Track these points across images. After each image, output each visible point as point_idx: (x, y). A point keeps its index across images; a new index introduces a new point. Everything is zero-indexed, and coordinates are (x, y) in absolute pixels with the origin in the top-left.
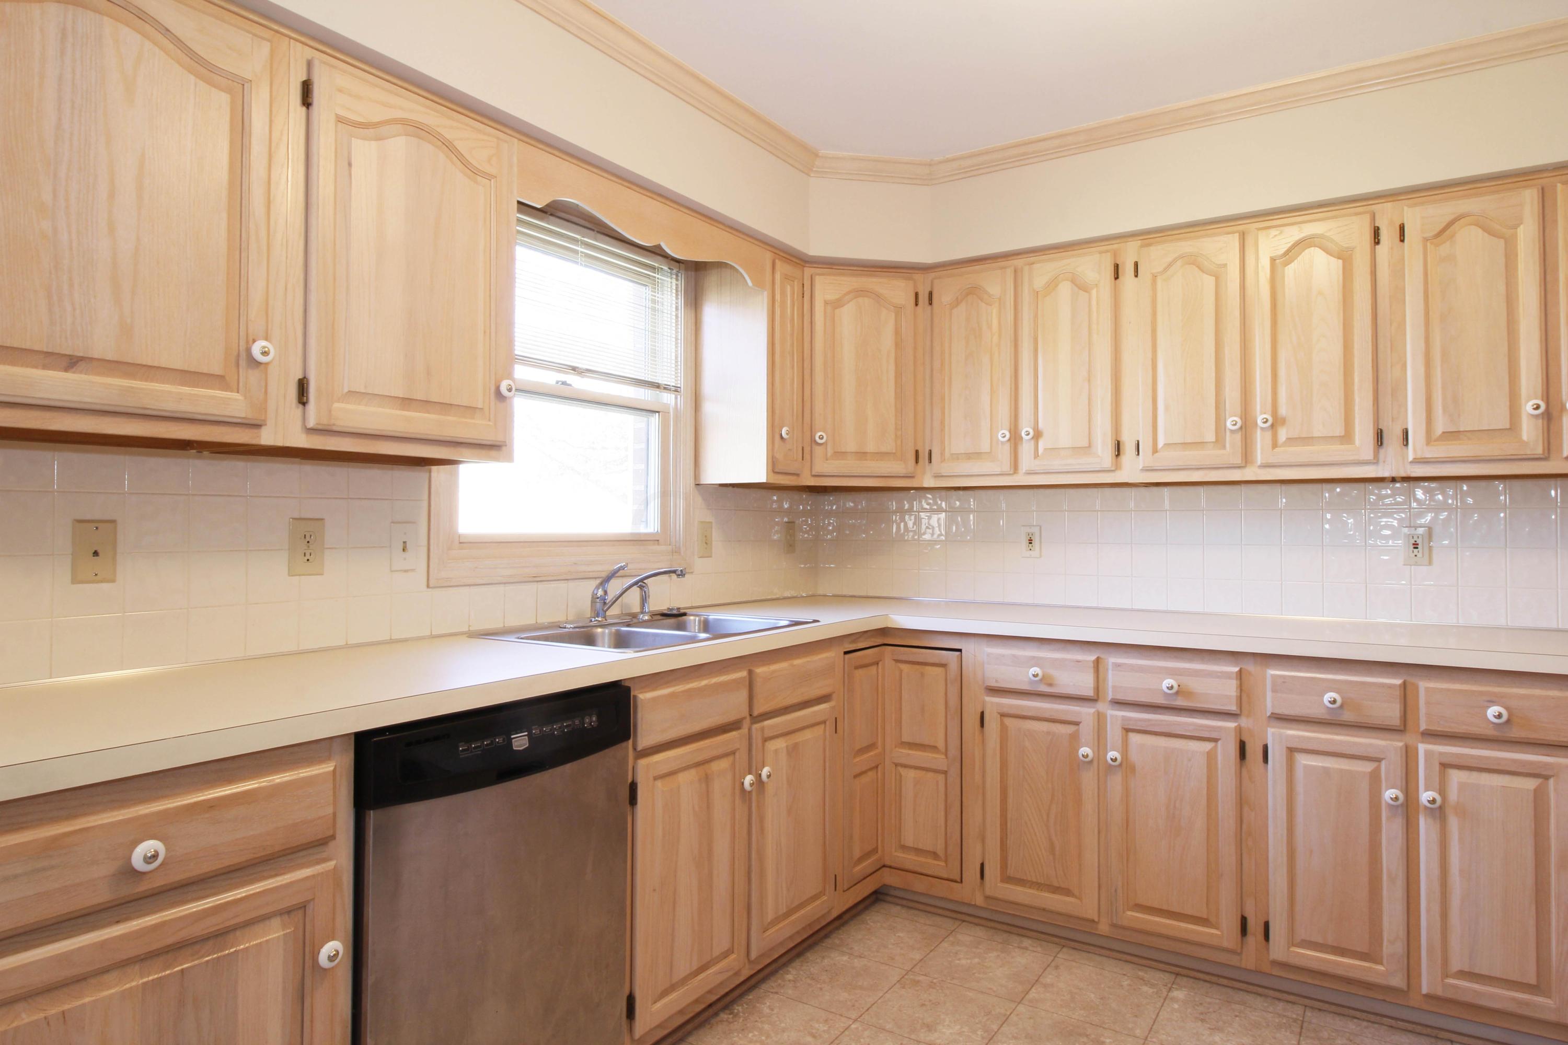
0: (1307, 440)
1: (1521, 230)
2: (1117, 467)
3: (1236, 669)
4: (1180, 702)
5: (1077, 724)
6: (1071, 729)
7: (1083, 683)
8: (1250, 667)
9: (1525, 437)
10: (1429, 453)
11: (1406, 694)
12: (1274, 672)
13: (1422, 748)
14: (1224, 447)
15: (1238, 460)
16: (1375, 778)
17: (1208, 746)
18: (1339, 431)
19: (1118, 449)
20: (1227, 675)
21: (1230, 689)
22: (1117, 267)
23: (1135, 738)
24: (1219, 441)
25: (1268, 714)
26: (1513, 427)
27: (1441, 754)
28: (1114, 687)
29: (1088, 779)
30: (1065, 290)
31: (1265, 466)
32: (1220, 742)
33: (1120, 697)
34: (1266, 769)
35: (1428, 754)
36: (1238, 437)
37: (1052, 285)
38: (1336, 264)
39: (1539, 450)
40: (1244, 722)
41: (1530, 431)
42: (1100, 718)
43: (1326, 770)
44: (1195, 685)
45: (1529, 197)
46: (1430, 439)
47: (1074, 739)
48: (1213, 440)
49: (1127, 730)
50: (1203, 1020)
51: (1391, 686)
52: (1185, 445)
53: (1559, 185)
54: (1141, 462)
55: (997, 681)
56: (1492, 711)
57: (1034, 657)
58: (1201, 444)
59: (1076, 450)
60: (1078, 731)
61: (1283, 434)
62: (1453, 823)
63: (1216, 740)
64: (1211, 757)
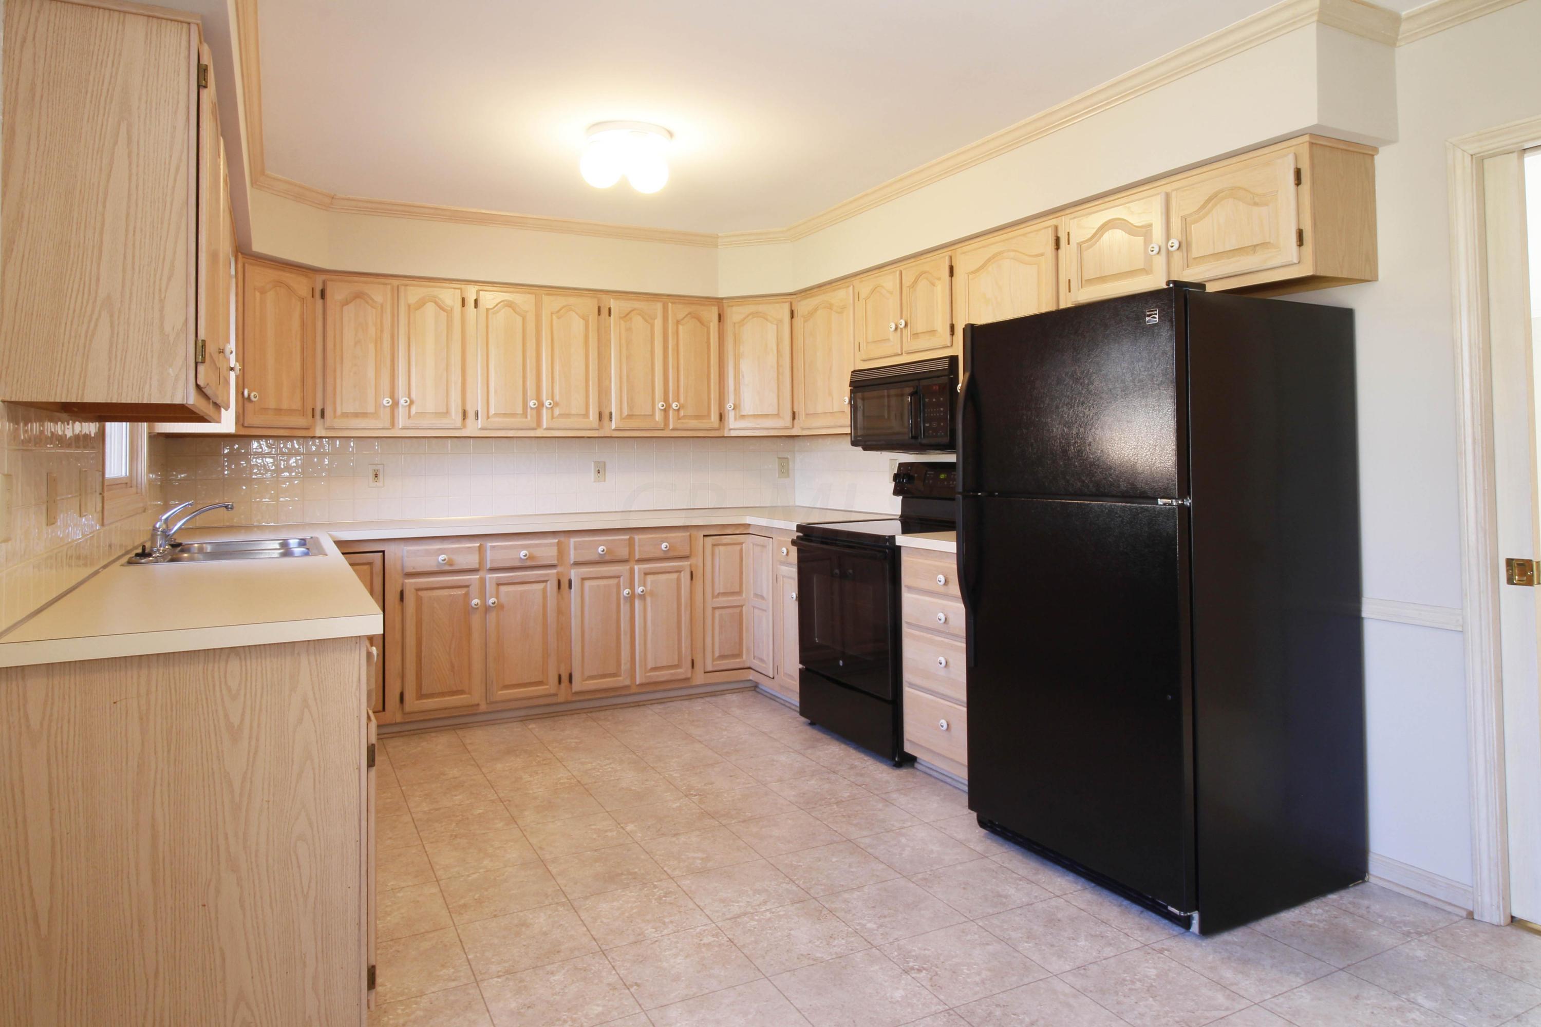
0: (567, 415)
1: (656, 321)
2: (464, 426)
3: (557, 541)
4: (529, 563)
5: (467, 586)
6: (463, 591)
7: (472, 560)
8: (563, 539)
9: (657, 420)
10: (622, 426)
11: (631, 543)
12: (573, 540)
13: (636, 567)
14: (526, 417)
15: (534, 425)
16: (618, 585)
17: (541, 586)
18: (583, 412)
19: (465, 414)
20: (552, 545)
21: (554, 552)
22: (463, 299)
23: (503, 589)
24: (525, 414)
25: (572, 562)
26: (653, 415)
27: (644, 569)
28: (492, 561)
29: (476, 620)
30: (430, 308)
31: (547, 429)
32: (549, 582)
33: (496, 565)
34: (570, 592)
35: (639, 569)
36: (534, 412)
37: (421, 304)
38: (582, 322)
39: (662, 426)
40: (559, 569)
41: (658, 417)
42: (482, 581)
43: (598, 586)
44: (538, 552)
45: (659, 306)
46: (622, 419)
47: (467, 595)
48: (522, 413)
49: (498, 585)
50: (554, 730)
51: (625, 540)
52: (505, 415)
53: (670, 304)
54: (480, 423)
55: (414, 568)
56: (664, 546)
57: (440, 549)
58: (514, 415)
59: (438, 415)
60: (468, 591)
61: (557, 412)
62: (649, 600)
63: (546, 581)
64: (544, 591)
